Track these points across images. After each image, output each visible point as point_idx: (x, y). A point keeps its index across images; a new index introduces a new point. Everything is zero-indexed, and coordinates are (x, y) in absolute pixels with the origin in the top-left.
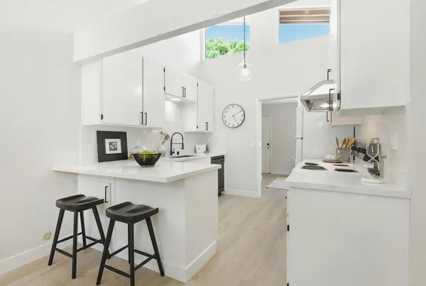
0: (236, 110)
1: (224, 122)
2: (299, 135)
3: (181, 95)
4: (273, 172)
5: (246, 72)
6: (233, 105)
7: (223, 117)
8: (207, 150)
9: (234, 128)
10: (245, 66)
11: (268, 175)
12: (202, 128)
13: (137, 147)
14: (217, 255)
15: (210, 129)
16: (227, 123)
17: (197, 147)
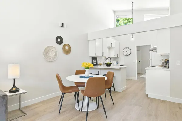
0: (128, 49)
1: (123, 54)
2: (151, 58)
3: (111, 46)
4: (141, 73)
5: (133, 39)
6: (127, 48)
7: (123, 52)
8: (117, 63)
9: (127, 56)
10: (133, 37)
11: (139, 74)
12: (116, 56)
13: (100, 62)
14: (126, 89)
15: (118, 56)
16: (124, 54)
17: (114, 62)
